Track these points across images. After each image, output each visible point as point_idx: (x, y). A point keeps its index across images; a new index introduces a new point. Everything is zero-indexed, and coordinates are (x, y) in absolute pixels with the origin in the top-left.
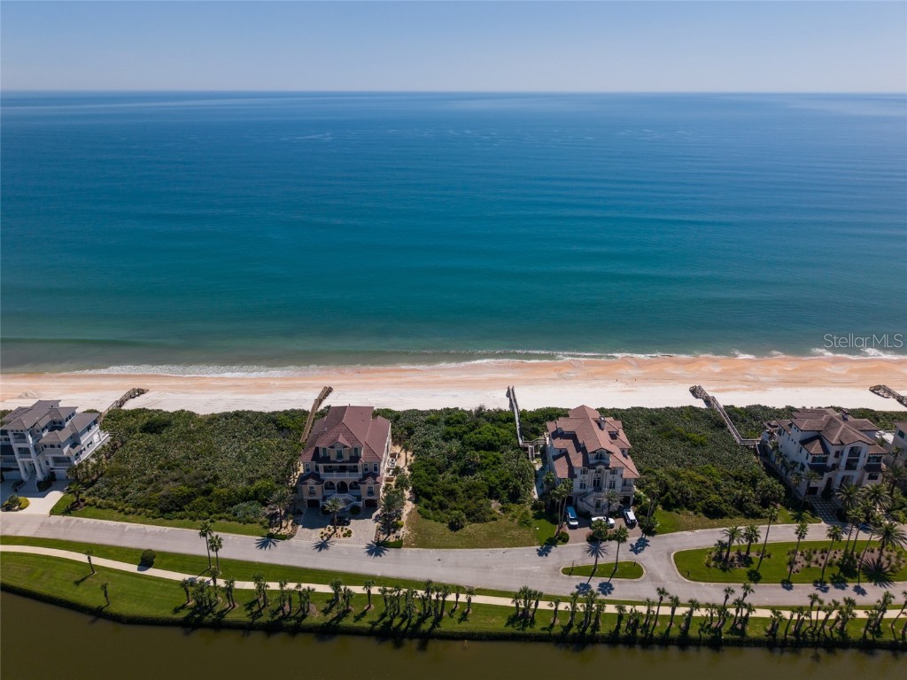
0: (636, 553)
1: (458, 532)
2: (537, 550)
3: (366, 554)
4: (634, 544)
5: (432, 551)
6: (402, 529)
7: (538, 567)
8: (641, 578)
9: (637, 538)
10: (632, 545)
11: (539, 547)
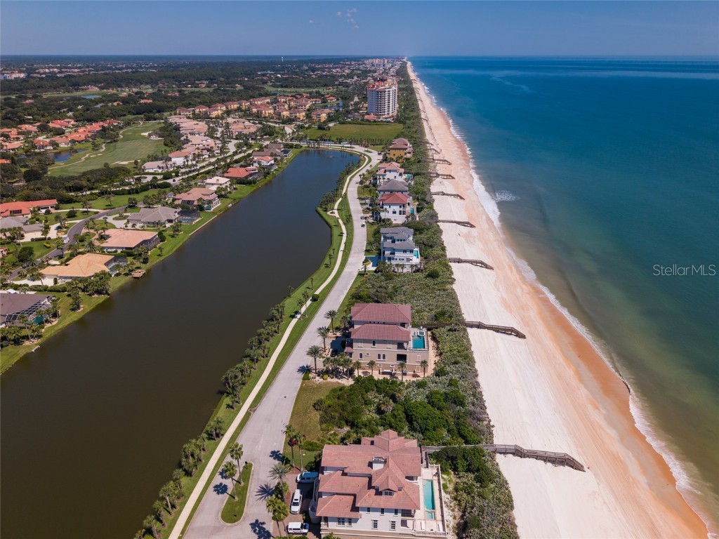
0: (251, 524)
1: (312, 407)
2: (278, 451)
3: (301, 365)
4: (264, 526)
5: (296, 394)
6: (322, 380)
7: (259, 449)
8: (220, 518)
9: (271, 531)
10: (263, 523)
11: (281, 453)
